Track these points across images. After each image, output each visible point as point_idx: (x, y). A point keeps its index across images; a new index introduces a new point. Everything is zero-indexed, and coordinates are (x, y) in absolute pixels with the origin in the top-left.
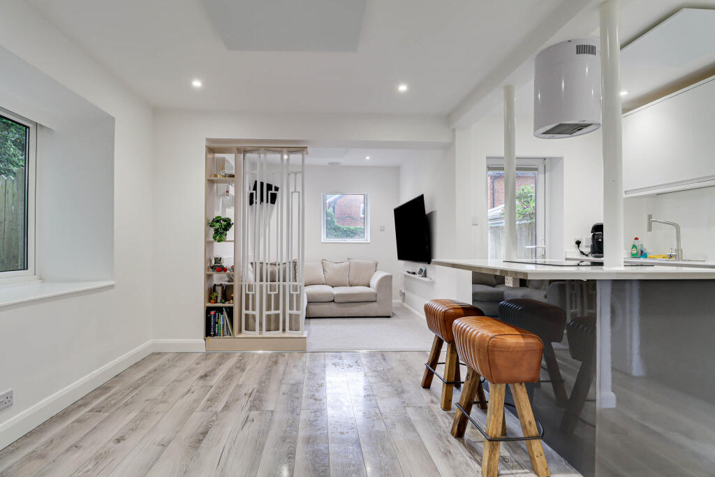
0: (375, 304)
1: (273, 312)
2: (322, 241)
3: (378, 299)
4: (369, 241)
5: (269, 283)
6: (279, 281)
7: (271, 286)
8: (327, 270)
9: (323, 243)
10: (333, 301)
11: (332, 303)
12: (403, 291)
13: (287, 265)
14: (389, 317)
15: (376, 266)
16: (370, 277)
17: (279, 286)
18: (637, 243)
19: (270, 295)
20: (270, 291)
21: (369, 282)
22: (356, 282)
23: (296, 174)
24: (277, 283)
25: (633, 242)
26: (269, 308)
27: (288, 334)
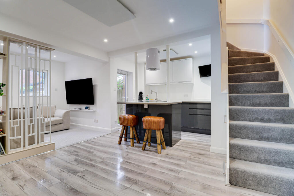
0: (62, 124)
1: (31, 134)
3: (64, 122)
4: (49, 96)
5: (12, 120)
6: (20, 118)
7: (13, 122)
13: (26, 109)
14: (68, 129)
15: (55, 107)
17: (20, 122)
18: (147, 97)
19: (13, 128)
20: (13, 125)
21: (54, 115)
23: (45, 61)
24: (18, 120)
25: (146, 96)
26: (29, 133)
27: (41, 144)
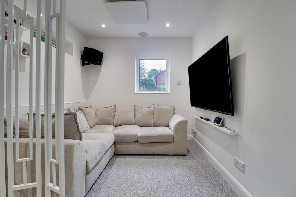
0: (172, 144)
2: (135, 92)
3: (175, 140)
4: (169, 92)
8: (137, 113)
9: (135, 93)
10: (137, 141)
11: (137, 143)
12: (195, 130)
14: (185, 156)
15: (174, 110)
16: (169, 119)
21: (168, 124)
22: (158, 123)
